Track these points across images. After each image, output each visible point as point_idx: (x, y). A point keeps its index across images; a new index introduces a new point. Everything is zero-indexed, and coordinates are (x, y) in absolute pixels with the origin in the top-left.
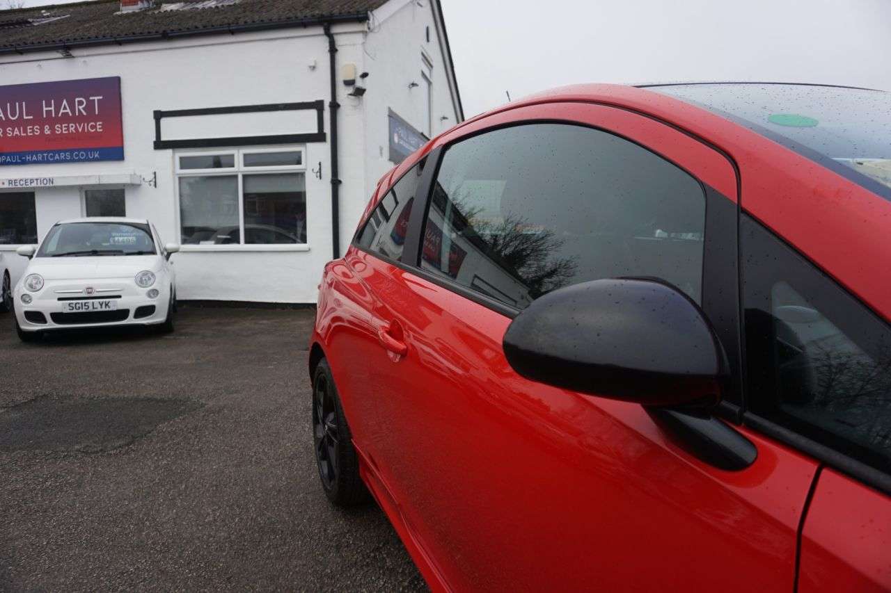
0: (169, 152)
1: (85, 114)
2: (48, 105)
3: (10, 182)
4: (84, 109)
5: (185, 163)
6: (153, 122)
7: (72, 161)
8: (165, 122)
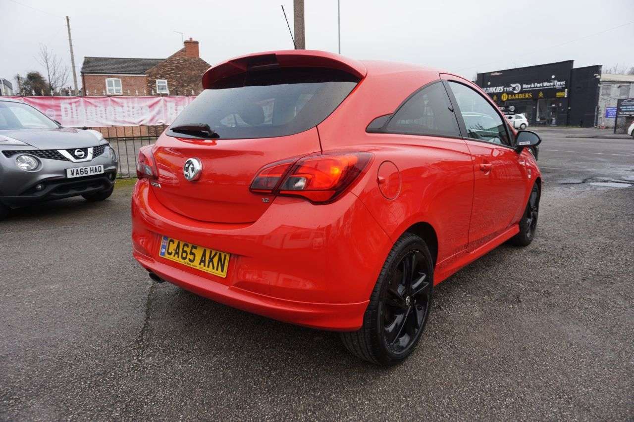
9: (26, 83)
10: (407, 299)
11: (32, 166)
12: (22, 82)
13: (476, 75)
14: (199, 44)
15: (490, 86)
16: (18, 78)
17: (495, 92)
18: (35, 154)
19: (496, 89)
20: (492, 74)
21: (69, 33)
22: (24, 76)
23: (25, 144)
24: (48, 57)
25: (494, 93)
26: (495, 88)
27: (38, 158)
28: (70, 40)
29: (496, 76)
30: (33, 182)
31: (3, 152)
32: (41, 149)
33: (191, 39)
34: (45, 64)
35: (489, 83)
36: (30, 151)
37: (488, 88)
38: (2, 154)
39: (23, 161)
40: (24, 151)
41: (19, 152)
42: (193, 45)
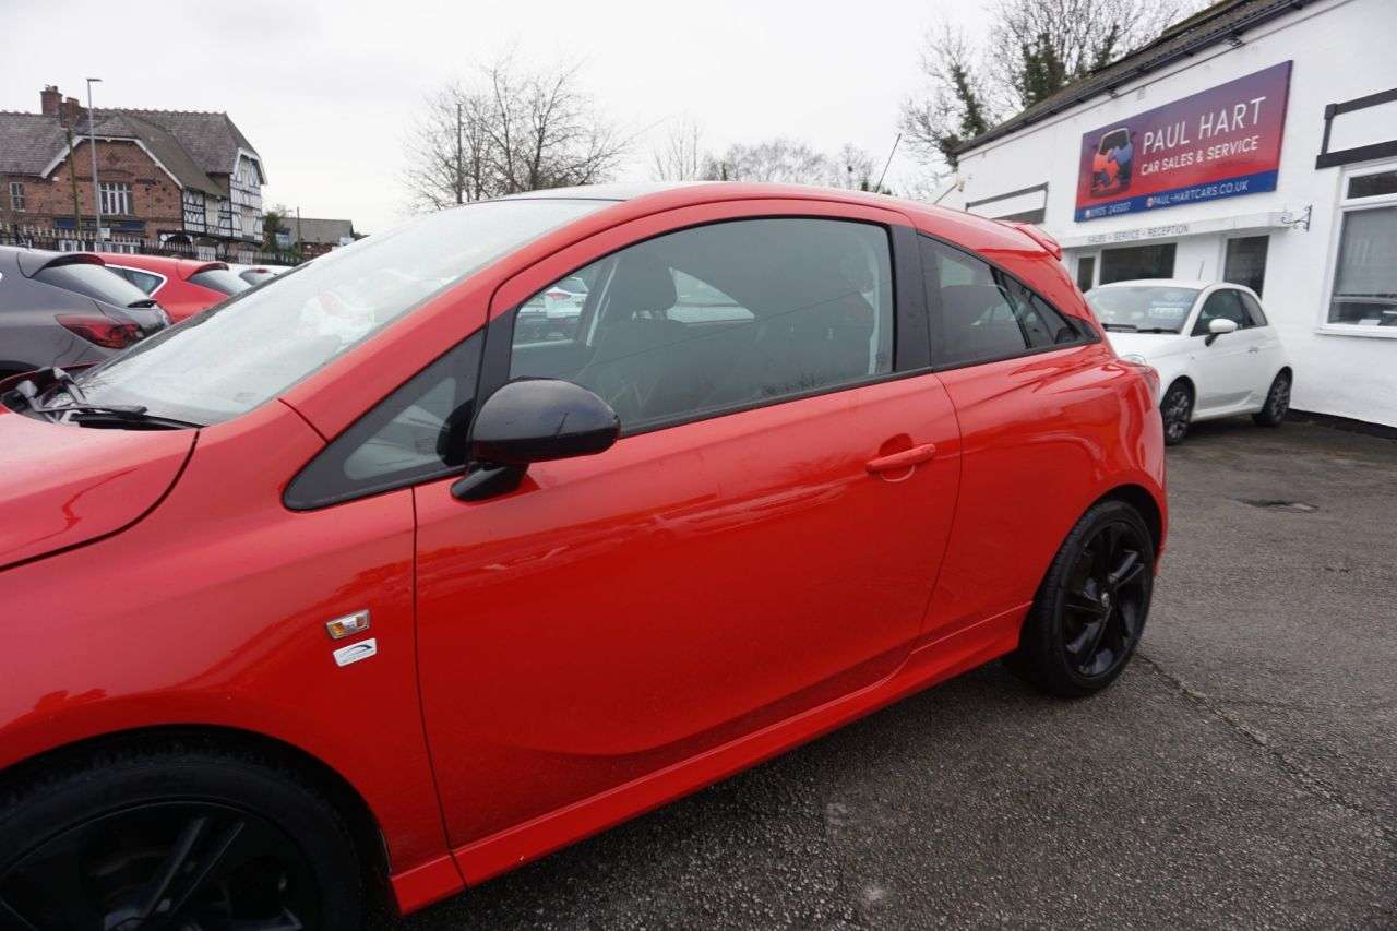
0: (1335, 170)
1: (1242, 126)
2: (1206, 122)
3: (1151, 231)
4: (1242, 119)
5: (1359, 187)
6: (1322, 123)
7: (1219, 197)
8: (1338, 120)
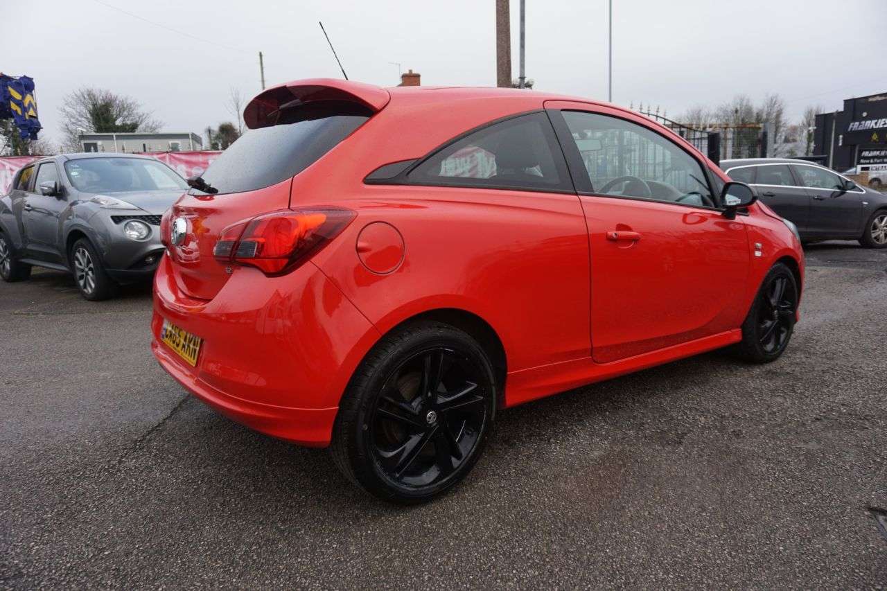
9: (217, 137)
10: (429, 415)
11: (142, 235)
12: (213, 136)
13: (843, 103)
14: (421, 78)
15: (866, 119)
16: (209, 131)
17: (874, 127)
18: (146, 221)
19: (876, 123)
20: (870, 100)
21: (262, 73)
22: (216, 128)
23: (136, 208)
24: (240, 103)
25: (872, 128)
26: (874, 122)
27: (150, 225)
28: (263, 81)
29: (877, 102)
30: (142, 253)
31: (113, 217)
32: (154, 214)
33: (410, 71)
34: (237, 112)
35: (865, 114)
36: (141, 217)
37: (863, 122)
38: (111, 220)
39: (132, 228)
40: (135, 217)
41: (129, 217)
42: (412, 79)
